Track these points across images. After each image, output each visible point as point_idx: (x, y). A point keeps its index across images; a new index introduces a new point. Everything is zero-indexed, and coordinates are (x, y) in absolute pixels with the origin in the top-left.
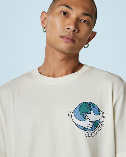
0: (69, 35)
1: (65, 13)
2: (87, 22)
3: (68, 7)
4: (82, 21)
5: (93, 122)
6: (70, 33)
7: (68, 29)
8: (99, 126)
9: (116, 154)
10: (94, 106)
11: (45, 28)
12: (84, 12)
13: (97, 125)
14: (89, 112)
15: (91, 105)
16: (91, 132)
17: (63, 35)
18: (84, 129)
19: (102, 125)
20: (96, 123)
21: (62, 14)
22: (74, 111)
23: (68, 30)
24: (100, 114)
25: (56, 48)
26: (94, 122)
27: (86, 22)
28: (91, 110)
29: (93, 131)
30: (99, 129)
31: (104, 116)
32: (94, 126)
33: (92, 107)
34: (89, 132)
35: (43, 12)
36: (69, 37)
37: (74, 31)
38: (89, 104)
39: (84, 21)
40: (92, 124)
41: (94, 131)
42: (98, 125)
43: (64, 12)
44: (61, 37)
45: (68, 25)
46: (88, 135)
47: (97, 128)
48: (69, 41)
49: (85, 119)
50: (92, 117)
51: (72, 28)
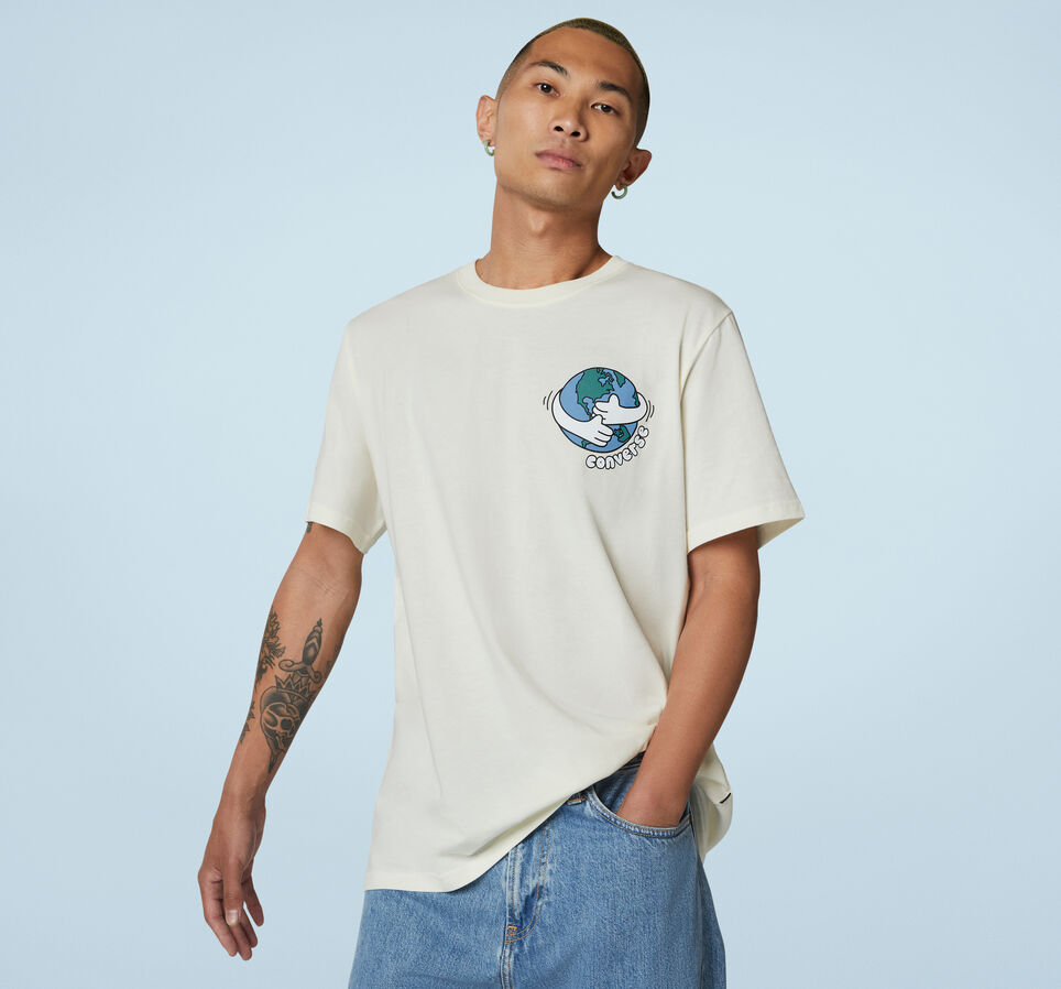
0: (561, 146)
1: (547, 88)
2: (615, 111)
3: (555, 67)
4: (599, 107)
5: (614, 428)
6: (563, 142)
7: (558, 129)
8: (631, 441)
9: (687, 530)
10: (623, 380)
11: (489, 145)
12: (604, 78)
13: (627, 436)
14: (605, 397)
15: (614, 377)
16: (605, 455)
17: (542, 148)
18: (585, 444)
19: (641, 438)
20: (625, 431)
21: (538, 92)
22: (561, 391)
23: (557, 133)
24: (637, 405)
25: (525, 190)
26: (618, 427)
27: (612, 112)
28: (610, 392)
29: (611, 454)
30: (631, 448)
31: (650, 412)
32: (615, 438)
33: (615, 384)
34: (597, 455)
35: (483, 98)
36: (559, 152)
37: (576, 134)
38: (606, 375)
39: (607, 109)
40: (611, 433)
41: (616, 452)
42: (630, 438)
43: (543, 85)
44: (539, 155)
45: (557, 118)
46: (595, 463)
47: (626, 446)
48: (562, 165)
49: (591, 417)
50: (613, 411)
51: (568, 124)
